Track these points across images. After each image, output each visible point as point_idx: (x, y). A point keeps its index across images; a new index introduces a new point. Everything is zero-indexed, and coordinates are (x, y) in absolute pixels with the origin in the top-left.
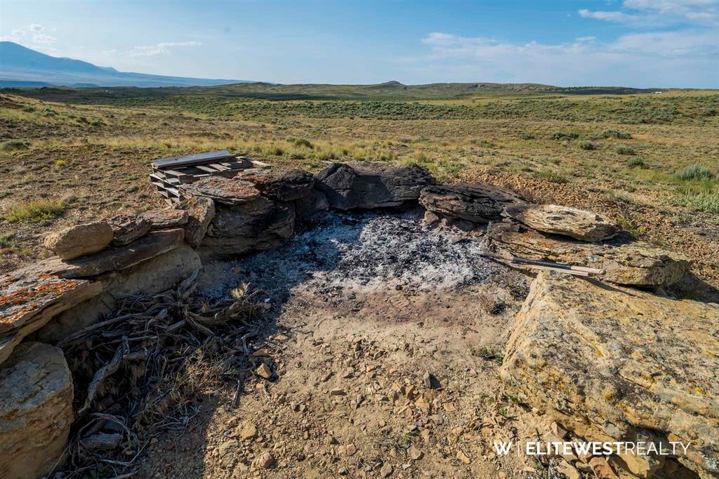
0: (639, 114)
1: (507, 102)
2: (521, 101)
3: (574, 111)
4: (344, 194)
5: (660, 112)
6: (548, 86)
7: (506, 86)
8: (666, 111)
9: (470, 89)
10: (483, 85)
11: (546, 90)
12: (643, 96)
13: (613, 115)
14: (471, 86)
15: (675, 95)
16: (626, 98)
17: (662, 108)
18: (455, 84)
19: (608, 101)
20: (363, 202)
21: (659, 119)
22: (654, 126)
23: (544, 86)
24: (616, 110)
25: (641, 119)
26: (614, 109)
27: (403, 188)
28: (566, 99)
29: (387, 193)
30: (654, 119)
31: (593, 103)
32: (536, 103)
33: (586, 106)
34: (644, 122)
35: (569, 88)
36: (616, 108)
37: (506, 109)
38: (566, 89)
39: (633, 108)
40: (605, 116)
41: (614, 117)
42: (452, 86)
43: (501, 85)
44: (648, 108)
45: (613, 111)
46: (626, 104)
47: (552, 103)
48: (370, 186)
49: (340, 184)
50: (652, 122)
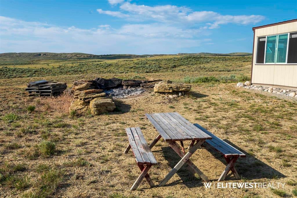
0: (144, 68)
1: (71, 65)
2: (79, 64)
3: (112, 68)
4: (103, 84)
5: (153, 67)
6: (89, 55)
7: (61, 54)
8: (155, 66)
9: (35, 57)
10: (45, 54)
11: (87, 57)
12: (143, 59)
13: (132, 70)
14: (35, 54)
15: (158, 58)
16: (135, 60)
17: (153, 65)
18: (23, 53)
19: (127, 62)
20: (108, 86)
21: (153, 70)
22: (153, 74)
23: (86, 54)
24: (133, 67)
25: (145, 71)
26: (132, 67)
27: (117, 81)
28: (104, 62)
29: (113, 83)
30: (151, 71)
31: (120, 64)
32: (89, 65)
33: (117, 65)
34: (147, 72)
35: (101, 56)
36: (132, 66)
37: (73, 69)
38: (99, 56)
39: (140, 66)
40: (128, 71)
41: (133, 71)
42: (21, 55)
43: (58, 54)
44: (147, 65)
45: (131, 68)
46: (137, 64)
47: (98, 65)
48: (109, 82)
49: (101, 82)
50: (151, 72)
